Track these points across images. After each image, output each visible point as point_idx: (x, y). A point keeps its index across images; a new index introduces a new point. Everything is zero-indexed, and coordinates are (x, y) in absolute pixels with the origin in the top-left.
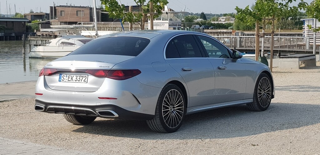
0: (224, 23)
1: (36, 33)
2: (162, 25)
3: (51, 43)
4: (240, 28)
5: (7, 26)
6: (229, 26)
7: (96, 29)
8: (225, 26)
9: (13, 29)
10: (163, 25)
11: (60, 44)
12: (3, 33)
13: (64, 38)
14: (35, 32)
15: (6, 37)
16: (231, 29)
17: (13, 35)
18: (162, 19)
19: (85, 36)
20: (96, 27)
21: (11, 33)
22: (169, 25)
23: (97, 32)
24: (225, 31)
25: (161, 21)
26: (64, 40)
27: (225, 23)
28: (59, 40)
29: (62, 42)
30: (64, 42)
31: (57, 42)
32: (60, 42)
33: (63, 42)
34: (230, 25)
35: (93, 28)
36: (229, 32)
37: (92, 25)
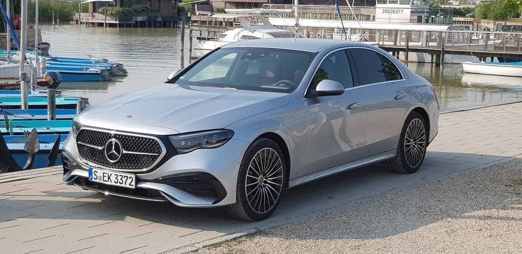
0: (457, 7)
1: (190, 18)
2: (398, 11)
3: (226, 37)
4: (489, 15)
5: (151, 7)
6: (467, 12)
7: (296, 16)
8: (462, 12)
9: (159, 11)
10: (401, 11)
11: (239, 38)
12: (146, 17)
13: (246, 30)
14: (189, 15)
15: (149, 22)
16: (471, 17)
17: (160, 19)
18: (399, 3)
19: (277, 27)
20: (296, 14)
21: (157, 17)
22: (412, 12)
23: (298, 20)
24: (462, 19)
25: (398, 6)
26: (246, 33)
27: (459, 7)
28: (239, 33)
29: (243, 36)
30: (247, 36)
31: (236, 36)
32: (241, 35)
33: (245, 36)
34: (469, 10)
35: (291, 15)
36: (468, 22)
37: (290, 10)
